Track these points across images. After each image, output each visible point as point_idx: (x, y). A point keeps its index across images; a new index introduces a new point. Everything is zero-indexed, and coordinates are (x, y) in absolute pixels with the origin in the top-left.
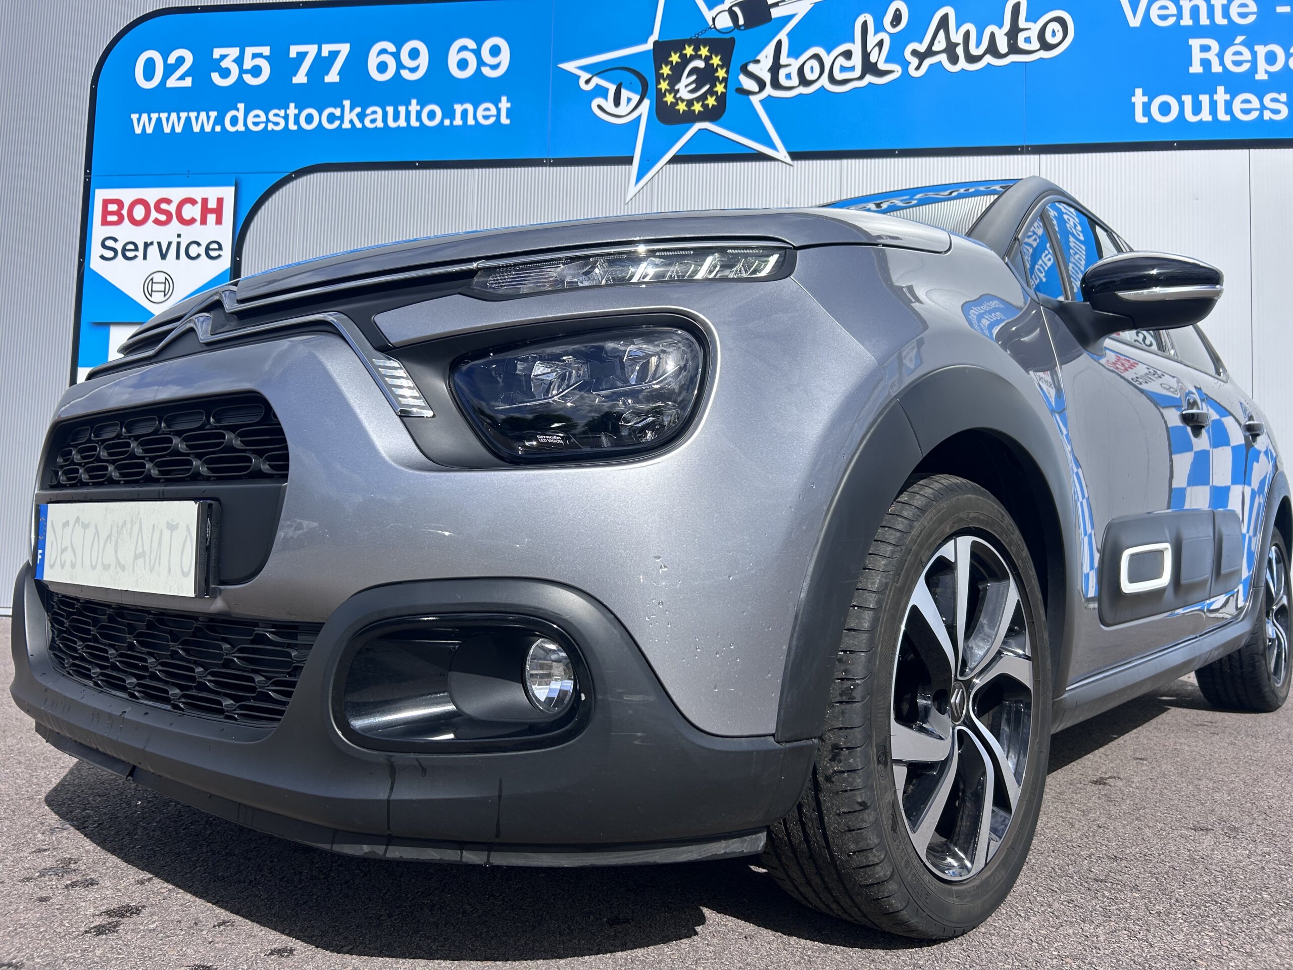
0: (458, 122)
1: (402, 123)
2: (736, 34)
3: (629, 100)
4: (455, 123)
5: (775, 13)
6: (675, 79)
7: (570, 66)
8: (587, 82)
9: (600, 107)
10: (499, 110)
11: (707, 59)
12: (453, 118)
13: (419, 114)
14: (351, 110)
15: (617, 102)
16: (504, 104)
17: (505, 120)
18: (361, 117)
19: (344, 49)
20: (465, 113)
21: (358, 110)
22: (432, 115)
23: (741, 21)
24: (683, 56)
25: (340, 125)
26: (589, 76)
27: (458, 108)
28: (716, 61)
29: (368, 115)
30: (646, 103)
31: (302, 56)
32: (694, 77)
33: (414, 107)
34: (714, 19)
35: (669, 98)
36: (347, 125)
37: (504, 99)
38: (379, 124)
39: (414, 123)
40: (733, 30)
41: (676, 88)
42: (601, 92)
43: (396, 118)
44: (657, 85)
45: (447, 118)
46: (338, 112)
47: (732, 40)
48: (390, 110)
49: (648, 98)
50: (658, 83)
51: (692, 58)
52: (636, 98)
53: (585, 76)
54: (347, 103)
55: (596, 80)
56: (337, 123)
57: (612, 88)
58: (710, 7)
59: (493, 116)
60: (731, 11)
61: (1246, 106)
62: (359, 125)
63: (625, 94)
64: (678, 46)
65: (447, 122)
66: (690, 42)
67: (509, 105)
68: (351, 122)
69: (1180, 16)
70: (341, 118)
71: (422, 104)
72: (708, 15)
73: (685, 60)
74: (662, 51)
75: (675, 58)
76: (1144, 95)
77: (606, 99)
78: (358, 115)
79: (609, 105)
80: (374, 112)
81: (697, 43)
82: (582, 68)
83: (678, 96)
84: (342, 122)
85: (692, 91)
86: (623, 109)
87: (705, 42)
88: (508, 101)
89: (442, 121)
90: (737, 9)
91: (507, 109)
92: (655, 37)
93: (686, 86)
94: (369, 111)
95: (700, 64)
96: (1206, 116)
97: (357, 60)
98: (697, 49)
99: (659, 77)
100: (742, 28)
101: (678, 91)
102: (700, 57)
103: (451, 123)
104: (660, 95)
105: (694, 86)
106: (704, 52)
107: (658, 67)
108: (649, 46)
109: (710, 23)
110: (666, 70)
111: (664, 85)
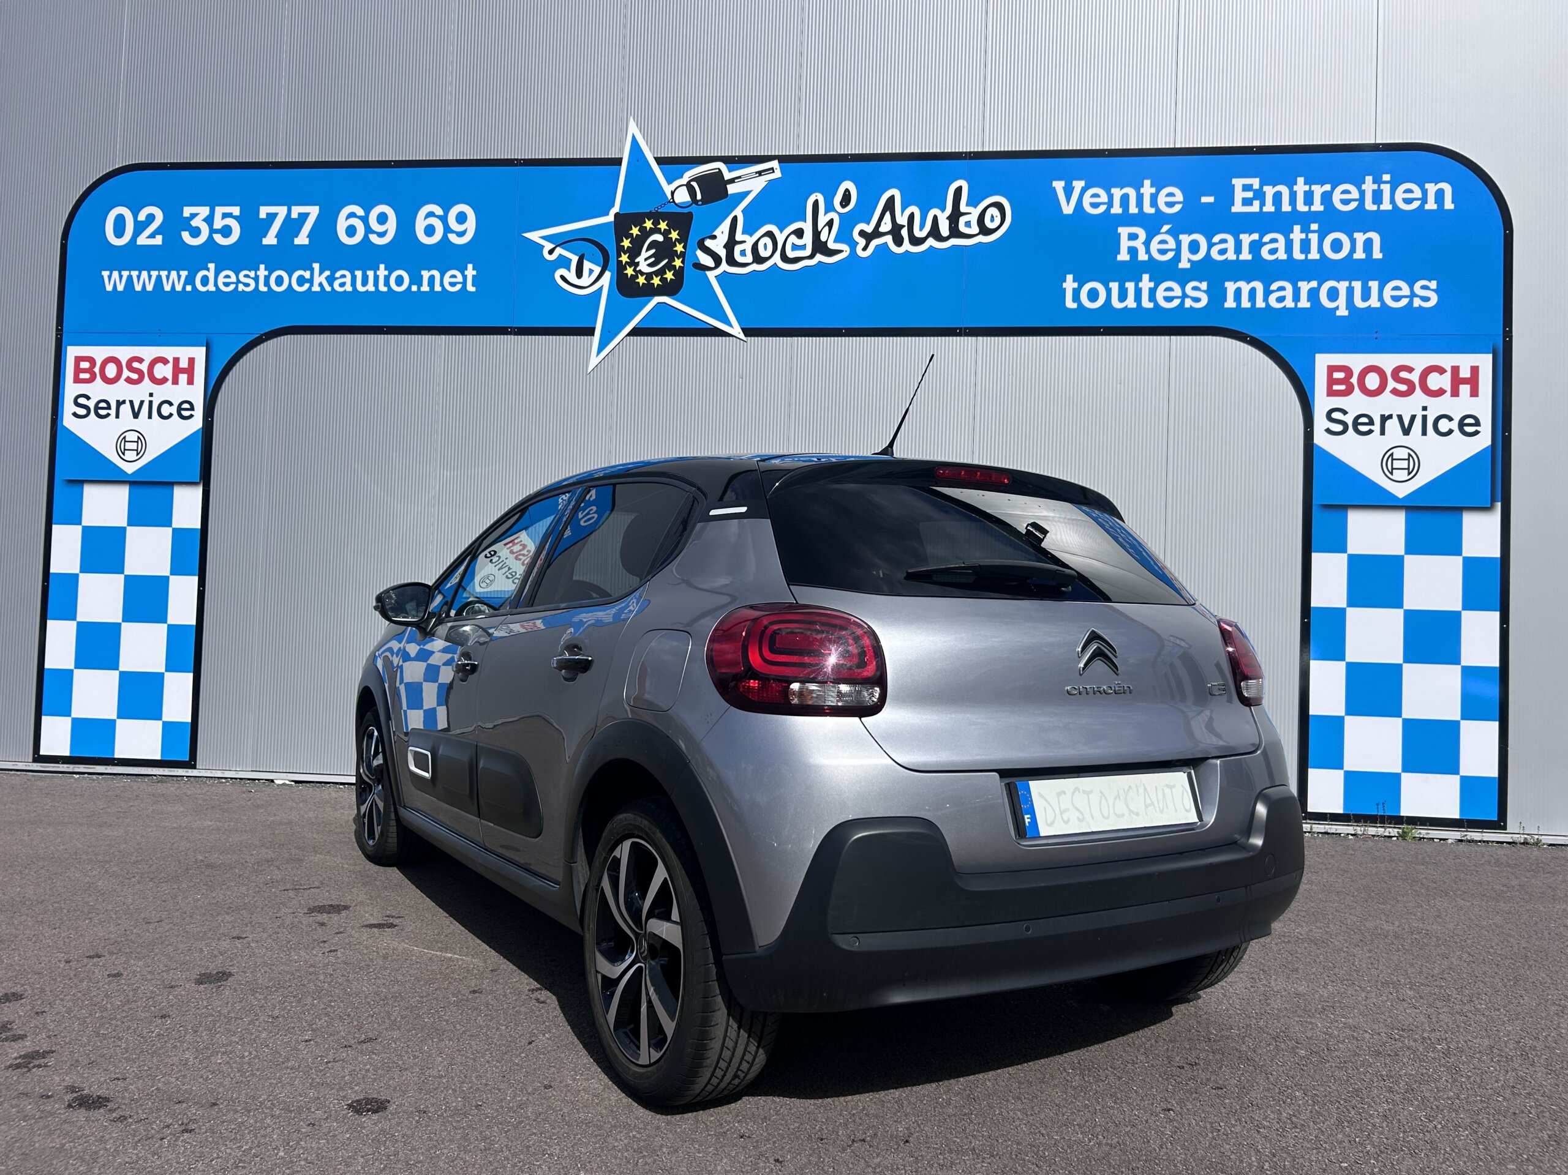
0: (425, 288)
1: (371, 287)
2: (694, 209)
3: (591, 271)
4: (422, 289)
5: (732, 189)
6: (634, 252)
7: (534, 236)
8: (551, 252)
9: (562, 277)
10: (465, 277)
11: (666, 233)
12: (420, 285)
13: (387, 279)
14: (321, 273)
15: (579, 274)
16: (470, 272)
17: (471, 288)
18: (331, 280)
19: (314, 211)
20: (432, 279)
21: (327, 273)
22: (399, 281)
23: (699, 197)
24: (643, 229)
25: (310, 288)
26: (552, 246)
27: (426, 274)
28: (674, 235)
29: (337, 278)
30: (607, 275)
31: (272, 217)
32: (653, 251)
33: (382, 272)
34: (673, 193)
35: (630, 271)
36: (316, 288)
37: (470, 266)
38: (348, 288)
39: (383, 288)
40: (691, 204)
41: (636, 261)
42: (564, 262)
43: (365, 282)
44: (617, 258)
45: (414, 284)
46: (307, 275)
47: (690, 215)
48: (359, 274)
49: (609, 271)
50: (619, 256)
51: (653, 231)
52: (597, 270)
53: (549, 246)
54: (316, 266)
55: (559, 251)
56: (307, 286)
57: (575, 259)
58: (669, 182)
59: (459, 283)
60: (689, 186)
61: (1169, 294)
62: (328, 289)
63: (587, 265)
64: (638, 219)
65: (414, 288)
66: (649, 215)
67: (475, 273)
68: (321, 285)
69: (1110, 204)
70: (311, 281)
71: (390, 269)
72: (668, 189)
73: (645, 233)
74: (623, 223)
75: (635, 231)
76: (1074, 281)
77: (569, 271)
78: (327, 278)
79: (571, 276)
80: (343, 276)
81: (656, 217)
82: (544, 238)
83: (638, 269)
84: (312, 285)
85: (650, 265)
86: (585, 280)
87: (664, 216)
88: (474, 269)
89: (409, 287)
90: (694, 184)
91: (473, 276)
92: (616, 209)
93: (646, 260)
94: (338, 275)
95: (659, 238)
96: (1131, 303)
97: (326, 223)
98: (656, 223)
99: (620, 250)
100: (700, 203)
101: (638, 264)
102: (658, 231)
103: (419, 288)
104: (621, 267)
105: (653, 259)
106: (663, 226)
107: (619, 240)
108: (610, 218)
109: (669, 197)
110: (626, 243)
111: (624, 258)
